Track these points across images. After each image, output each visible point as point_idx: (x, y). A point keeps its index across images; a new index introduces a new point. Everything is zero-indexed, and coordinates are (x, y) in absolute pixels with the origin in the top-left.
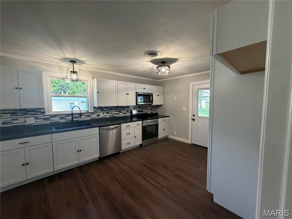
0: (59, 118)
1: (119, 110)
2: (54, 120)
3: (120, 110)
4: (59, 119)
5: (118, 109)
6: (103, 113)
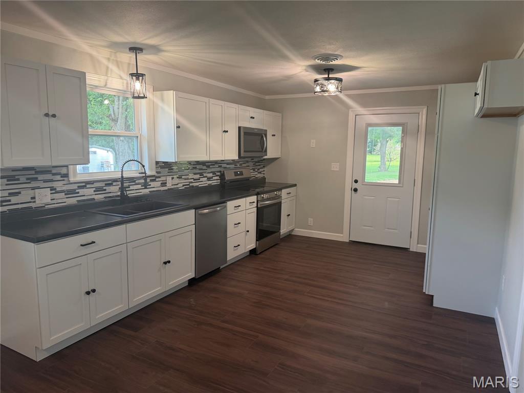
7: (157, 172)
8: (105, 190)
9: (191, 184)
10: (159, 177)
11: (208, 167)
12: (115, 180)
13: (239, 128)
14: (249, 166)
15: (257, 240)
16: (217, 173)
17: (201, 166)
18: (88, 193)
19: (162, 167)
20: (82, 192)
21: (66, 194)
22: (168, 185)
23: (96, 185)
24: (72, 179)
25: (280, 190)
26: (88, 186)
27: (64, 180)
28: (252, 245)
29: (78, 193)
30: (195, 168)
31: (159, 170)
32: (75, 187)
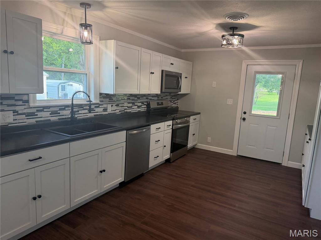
0: (50, 112)
1: (132, 100)
2: (42, 117)
3: (134, 100)
4: (50, 114)
5: (131, 98)
6: (112, 106)
7: (100, 101)
8: (59, 113)
9: (125, 111)
10: (102, 105)
11: (139, 98)
12: (67, 106)
13: (162, 71)
14: (167, 99)
15: (171, 153)
16: (145, 103)
17: (133, 98)
18: (45, 116)
19: (104, 98)
20: (40, 114)
21: (26, 116)
22: (108, 110)
23: (52, 109)
24: (32, 104)
25: (189, 116)
26: (45, 110)
27: (25, 105)
28: (167, 156)
29: (37, 115)
30: (129, 99)
31: (102, 99)
32: (34, 110)
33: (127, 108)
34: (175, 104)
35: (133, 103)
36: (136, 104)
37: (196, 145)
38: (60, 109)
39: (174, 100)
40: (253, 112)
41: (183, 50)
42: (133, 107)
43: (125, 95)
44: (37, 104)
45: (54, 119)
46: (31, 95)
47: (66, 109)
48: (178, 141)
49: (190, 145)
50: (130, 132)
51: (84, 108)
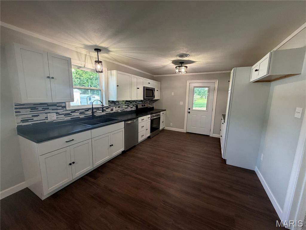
2: (74, 116)
4: (79, 114)
6: (116, 108)
8: (85, 113)
9: (124, 110)
10: (110, 107)
11: (131, 103)
13: (144, 87)
14: (147, 103)
15: (151, 133)
16: (135, 106)
17: (128, 103)
18: (76, 115)
20: (73, 114)
22: (114, 110)
23: (80, 111)
25: (160, 112)
26: (76, 111)
27: (63, 109)
29: (71, 115)
31: (110, 104)
33: (124, 108)
34: (152, 105)
35: (128, 106)
36: (130, 106)
37: (164, 128)
38: (85, 111)
39: (151, 103)
40: (194, 108)
41: (155, 76)
42: (128, 108)
43: (123, 101)
44: (71, 108)
45: (82, 116)
46: (67, 103)
47: (89, 110)
48: (154, 126)
49: (161, 128)
50: (126, 122)
51: (100, 109)
